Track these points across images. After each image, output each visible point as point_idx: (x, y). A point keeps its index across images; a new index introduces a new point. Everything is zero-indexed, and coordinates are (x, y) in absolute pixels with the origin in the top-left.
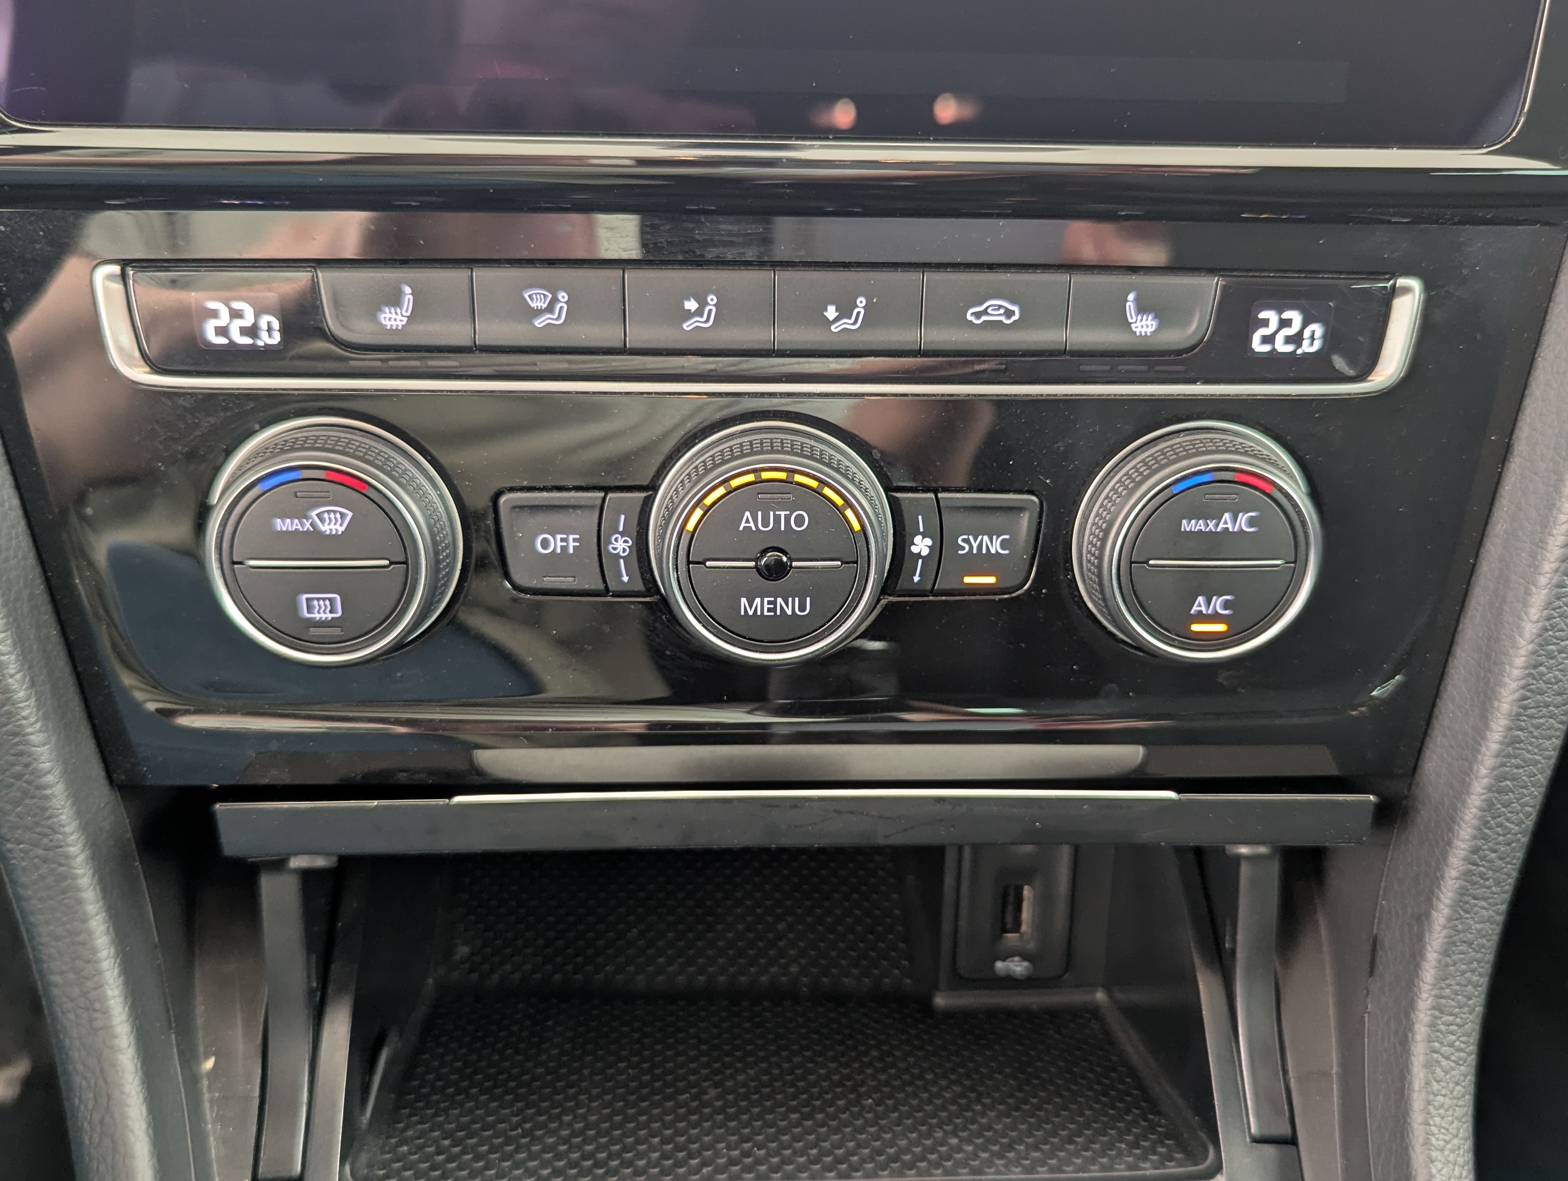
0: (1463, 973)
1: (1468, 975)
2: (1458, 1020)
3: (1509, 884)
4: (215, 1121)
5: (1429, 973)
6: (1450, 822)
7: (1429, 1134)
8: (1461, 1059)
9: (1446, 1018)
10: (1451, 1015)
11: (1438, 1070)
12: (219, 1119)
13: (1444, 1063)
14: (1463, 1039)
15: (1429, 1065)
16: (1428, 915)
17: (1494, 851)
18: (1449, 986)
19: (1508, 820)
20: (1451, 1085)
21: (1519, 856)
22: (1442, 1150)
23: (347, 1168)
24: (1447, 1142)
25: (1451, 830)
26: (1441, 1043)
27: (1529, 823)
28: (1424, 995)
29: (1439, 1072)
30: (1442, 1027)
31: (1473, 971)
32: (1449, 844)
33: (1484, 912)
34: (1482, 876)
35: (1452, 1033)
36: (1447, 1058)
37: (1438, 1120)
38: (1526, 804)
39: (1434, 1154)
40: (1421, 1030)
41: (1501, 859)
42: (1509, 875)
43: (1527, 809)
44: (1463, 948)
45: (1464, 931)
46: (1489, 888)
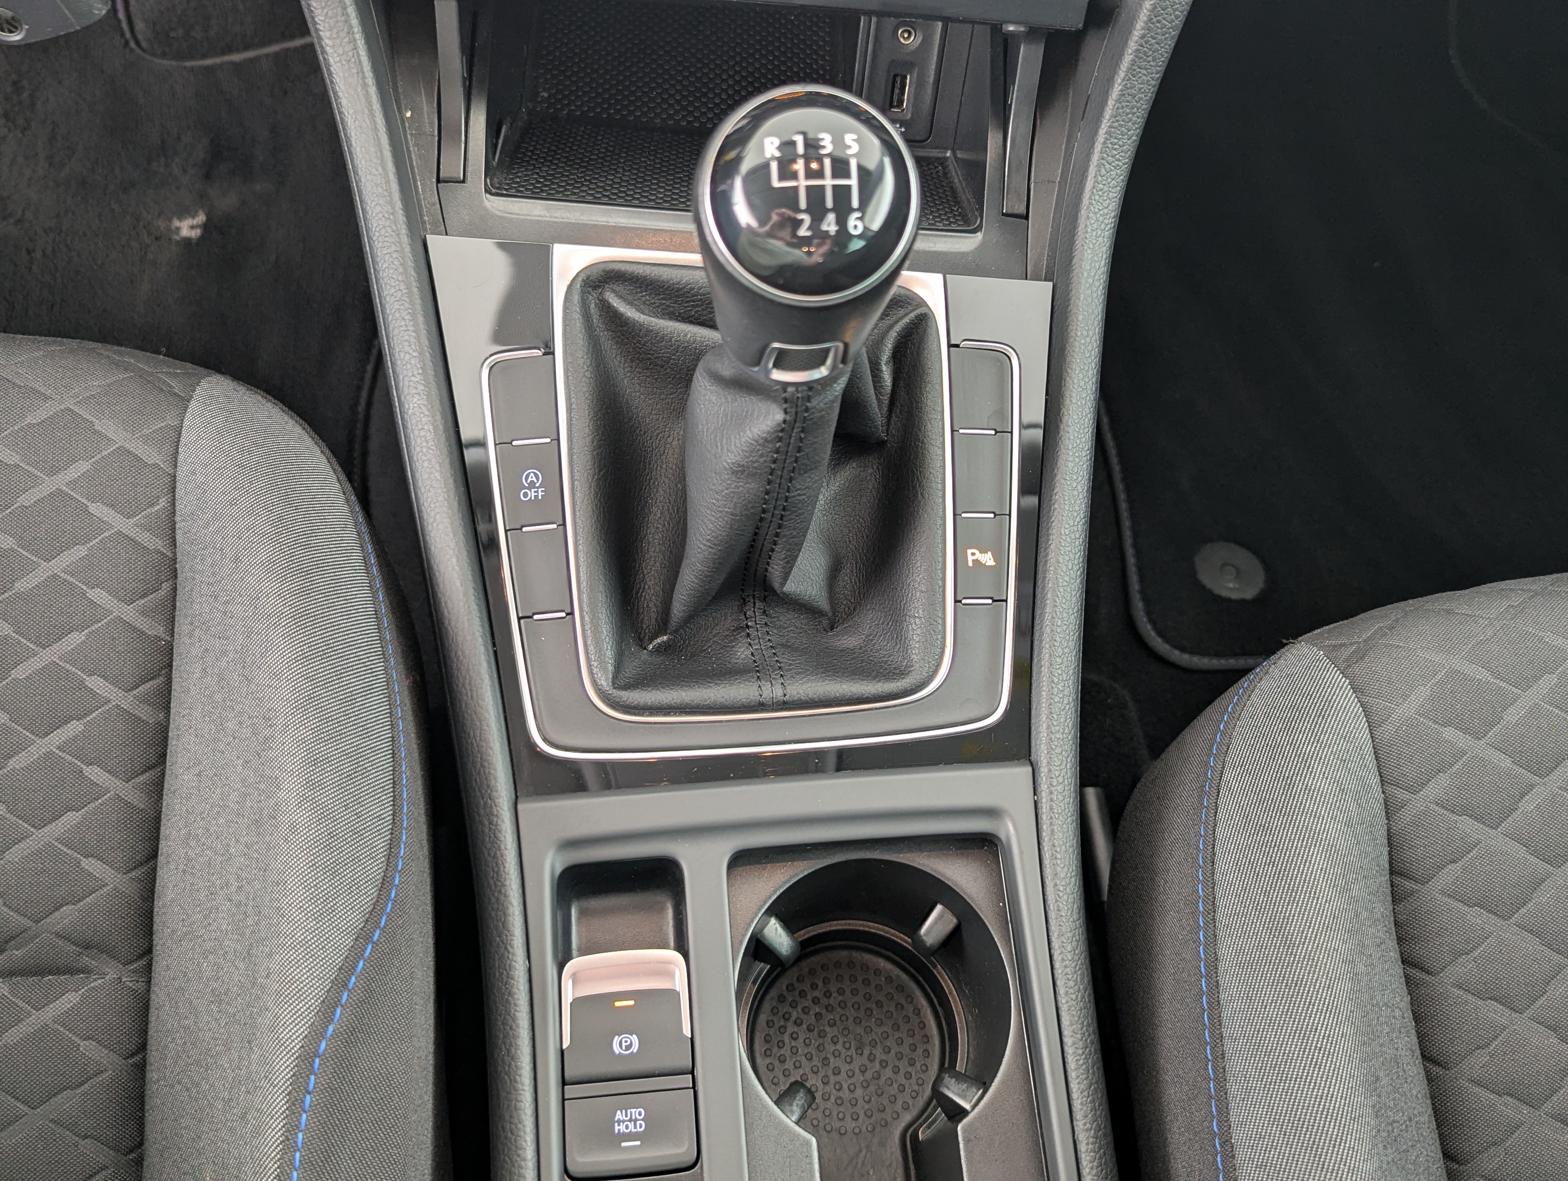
0: (1127, 114)
1: (1131, 115)
2: (1121, 143)
3: (1163, 62)
4: (414, 146)
5: (1108, 112)
6: (1133, 19)
7: (1090, 204)
8: (1118, 165)
9: (1113, 140)
10: (1116, 138)
11: (1103, 170)
12: (416, 145)
13: (1107, 166)
14: (1123, 154)
15: (1099, 166)
16: (1113, 77)
17: (1154, 39)
18: (1117, 121)
19: (1164, 19)
20: (1109, 180)
21: (1169, 44)
22: (1096, 214)
23: (488, 181)
24: (1100, 210)
25: (1132, 24)
26: (1108, 155)
27: (1179, 23)
28: (1103, 126)
29: (1103, 172)
30: (1110, 146)
31: (1133, 114)
32: (1130, 33)
33: (1144, 77)
34: (1145, 53)
35: (1115, 149)
36: (1110, 164)
37: (1097, 197)
38: (1177, 9)
39: (1091, 215)
40: (1098, 147)
41: (1157, 43)
42: (1163, 56)
43: (1177, 13)
44: (1129, 98)
45: (1131, 88)
46: (1149, 62)
